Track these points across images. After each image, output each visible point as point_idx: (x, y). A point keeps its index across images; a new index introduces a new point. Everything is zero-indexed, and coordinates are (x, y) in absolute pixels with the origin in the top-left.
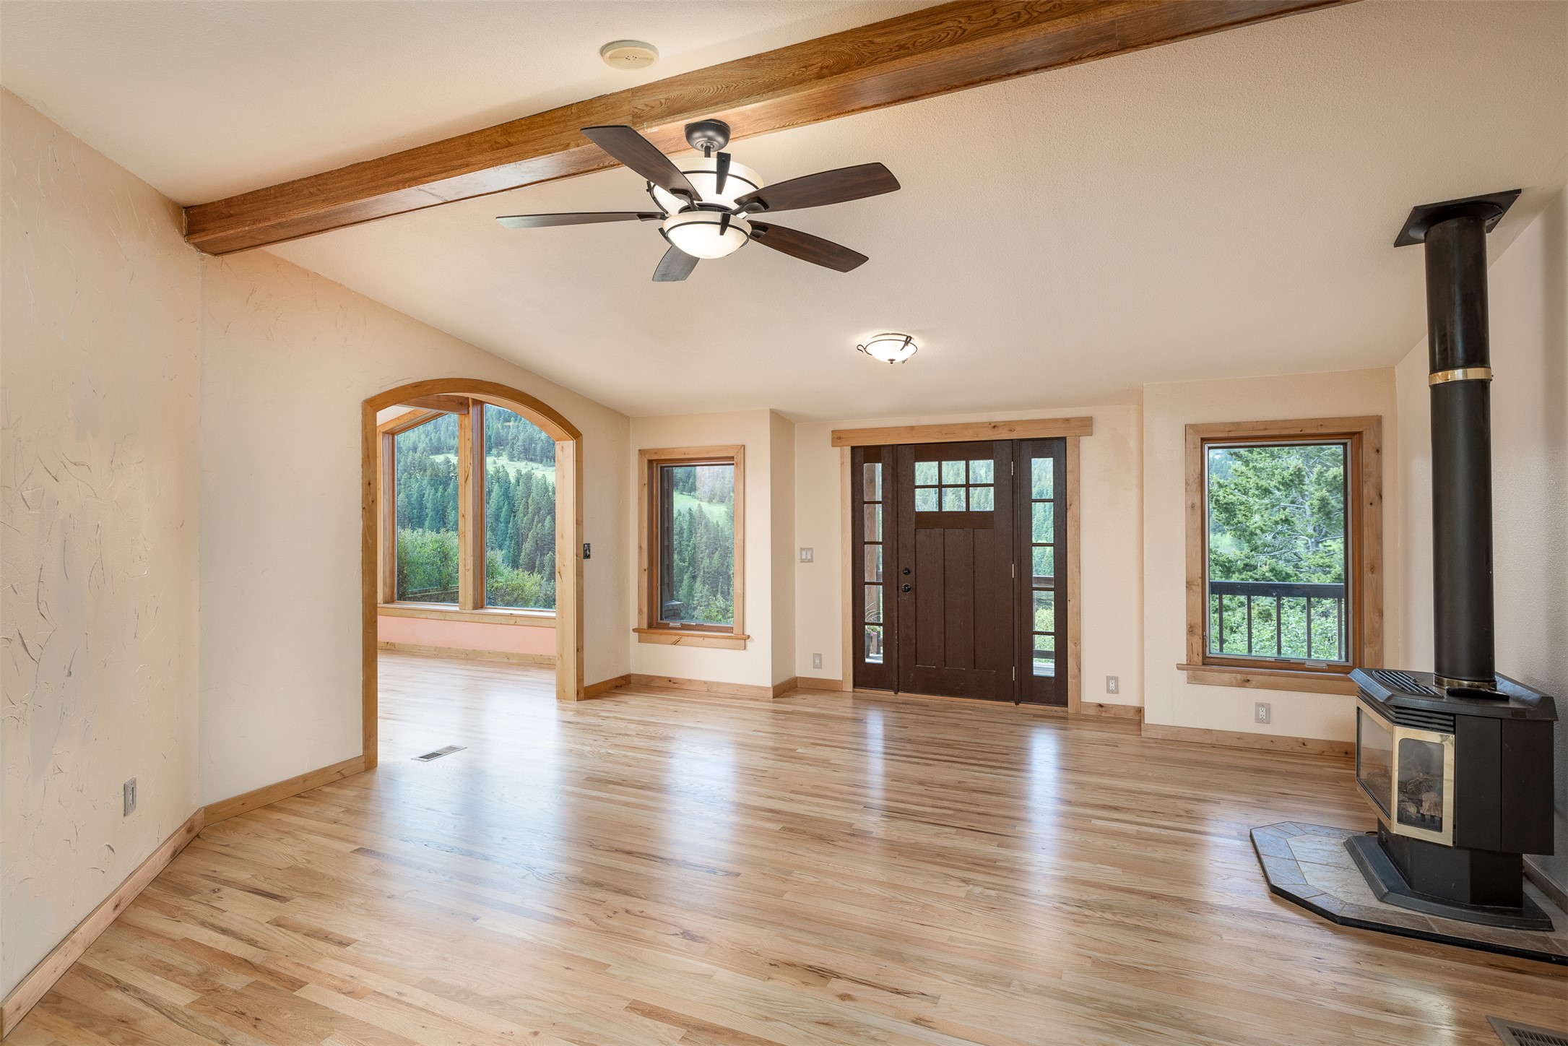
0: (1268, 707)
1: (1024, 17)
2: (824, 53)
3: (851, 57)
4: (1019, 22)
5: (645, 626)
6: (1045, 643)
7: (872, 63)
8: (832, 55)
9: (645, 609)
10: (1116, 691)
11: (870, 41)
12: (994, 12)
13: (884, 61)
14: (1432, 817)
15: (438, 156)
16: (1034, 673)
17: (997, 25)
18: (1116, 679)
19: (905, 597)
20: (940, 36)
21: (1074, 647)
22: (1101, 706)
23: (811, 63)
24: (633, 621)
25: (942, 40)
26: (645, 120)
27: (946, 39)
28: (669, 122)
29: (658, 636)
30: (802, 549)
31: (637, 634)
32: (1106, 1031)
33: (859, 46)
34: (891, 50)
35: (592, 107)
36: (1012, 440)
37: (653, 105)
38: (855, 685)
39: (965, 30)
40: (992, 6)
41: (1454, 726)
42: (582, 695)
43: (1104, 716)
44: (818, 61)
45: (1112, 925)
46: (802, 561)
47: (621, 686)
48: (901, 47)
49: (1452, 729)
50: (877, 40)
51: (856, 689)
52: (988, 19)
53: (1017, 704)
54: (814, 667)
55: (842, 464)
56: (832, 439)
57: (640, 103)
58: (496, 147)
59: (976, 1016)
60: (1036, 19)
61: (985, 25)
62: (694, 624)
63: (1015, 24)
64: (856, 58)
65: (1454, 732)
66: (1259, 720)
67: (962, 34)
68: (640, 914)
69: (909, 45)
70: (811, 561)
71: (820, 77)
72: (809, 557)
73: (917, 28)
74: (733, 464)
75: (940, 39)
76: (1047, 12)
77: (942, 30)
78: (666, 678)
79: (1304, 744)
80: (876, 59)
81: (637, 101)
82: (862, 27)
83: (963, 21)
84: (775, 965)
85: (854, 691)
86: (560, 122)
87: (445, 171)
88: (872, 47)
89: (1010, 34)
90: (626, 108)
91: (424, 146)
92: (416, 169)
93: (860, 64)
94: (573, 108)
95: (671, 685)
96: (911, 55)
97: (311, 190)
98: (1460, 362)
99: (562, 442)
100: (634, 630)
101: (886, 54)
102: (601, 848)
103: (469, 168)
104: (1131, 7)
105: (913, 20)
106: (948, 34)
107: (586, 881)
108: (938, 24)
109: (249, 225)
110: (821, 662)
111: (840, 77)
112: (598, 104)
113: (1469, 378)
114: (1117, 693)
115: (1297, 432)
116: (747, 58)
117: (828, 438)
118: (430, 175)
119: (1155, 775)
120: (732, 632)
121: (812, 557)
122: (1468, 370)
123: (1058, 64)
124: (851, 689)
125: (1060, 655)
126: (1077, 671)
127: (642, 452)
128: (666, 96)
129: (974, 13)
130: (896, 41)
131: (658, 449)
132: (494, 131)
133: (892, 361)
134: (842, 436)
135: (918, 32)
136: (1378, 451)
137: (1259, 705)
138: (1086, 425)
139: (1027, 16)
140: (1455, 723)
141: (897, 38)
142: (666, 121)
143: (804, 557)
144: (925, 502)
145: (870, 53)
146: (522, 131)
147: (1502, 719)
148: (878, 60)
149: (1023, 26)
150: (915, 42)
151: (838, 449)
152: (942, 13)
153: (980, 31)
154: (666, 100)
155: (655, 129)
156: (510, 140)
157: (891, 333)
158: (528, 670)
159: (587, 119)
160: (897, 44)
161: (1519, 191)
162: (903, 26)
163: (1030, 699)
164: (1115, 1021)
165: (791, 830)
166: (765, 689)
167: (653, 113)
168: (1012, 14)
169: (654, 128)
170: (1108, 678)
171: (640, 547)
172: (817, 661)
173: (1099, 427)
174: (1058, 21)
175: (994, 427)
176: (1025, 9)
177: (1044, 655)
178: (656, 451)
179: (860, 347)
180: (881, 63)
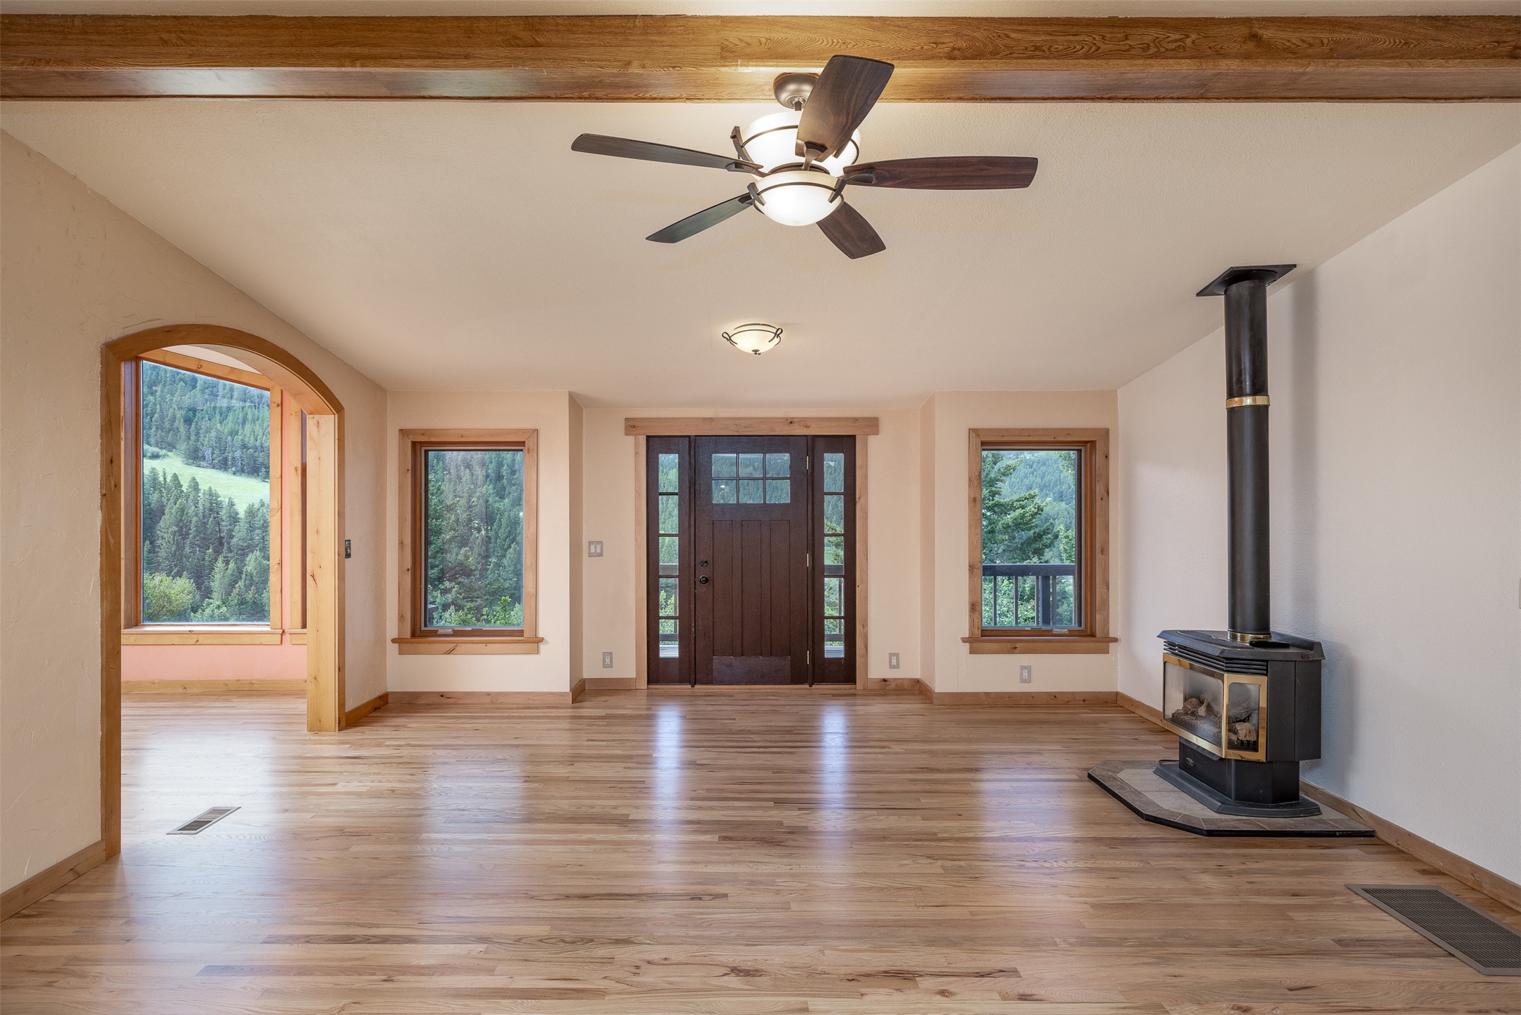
0: (1029, 668)
1: (1153, 50)
2: (957, 34)
3: (985, 45)
4: (1149, 53)
5: (408, 635)
6: (833, 627)
7: (1006, 57)
8: (965, 38)
9: (408, 616)
10: (897, 666)
11: (1005, 34)
12: (1126, 38)
13: (1018, 58)
14: (1248, 741)
15: (416, 35)
16: (826, 656)
17: (1128, 50)
18: (897, 655)
19: (702, 589)
20: (1075, 47)
21: (861, 628)
22: (885, 680)
23: (942, 41)
24: (392, 630)
25: (1077, 51)
26: (739, 57)
27: (1081, 52)
28: (771, 66)
29: (427, 645)
30: (590, 543)
31: (397, 645)
32: (1157, 964)
33: (994, 37)
34: (1026, 48)
35: (665, 26)
36: (807, 436)
37: (749, 41)
38: (649, 683)
39: (1099, 48)
40: (1124, 32)
41: (1267, 670)
42: (343, 723)
43: (887, 689)
44: (949, 42)
45: (1072, 871)
46: (591, 555)
47: (379, 708)
48: (1037, 48)
49: (1265, 672)
50: (1013, 35)
51: (650, 686)
52: (1121, 43)
53: (810, 686)
54: (604, 667)
55: (637, 453)
56: (626, 427)
57: (733, 36)
58: (513, 42)
59: (1062, 979)
60: (1162, 54)
61: (1118, 47)
62: (470, 629)
63: (1144, 54)
64: (990, 48)
65: (1266, 675)
66: (1023, 681)
67: (1097, 50)
68: (665, 962)
69: (1045, 48)
70: (601, 555)
71: (951, 57)
72: (599, 551)
73: (1052, 33)
74: (522, 450)
75: (1074, 50)
76: (1172, 50)
77: (1078, 42)
78: (437, 692)
79: (1055, 697)
80: (1011, 54)
81: (728, 32)
82: (998, 18)
83: (1097, 38)
84: (853, 980)
85: (648, 689)
86: (617, 34)
87: (428, 58)
88: (1007, 41)
89: (1141, 62)
90: (713, 36)
91: (390, 17)
92: (375, 45)
93: (994, 54)
94: (637, 21)
95: (443, 700)
96: (1047, 58)
97: (165, 36)
98: (1248, 390)
99: (317, 417)
100: (394, 641)
101: (1021, 52)
102: (545, 898)
103: (471, 61)
104: (1243, 65)
105: (1050, 25)
106: (1083, 47)
107: (567, 940)
108: (1074, 35)
109: (22, 64)
110: (611, 661)
111: (974, 63)
112: (674, 24)
113: (1257, 404)
114: (898, 667)
115: (1051, 439)
116: (869, 17)
117: (621, 426)
118: (401, 57)
119: (976, 737)
120: (523, 636)
121: (602, 550)
122: (1257, 397)
123: (1144, 99)
124: (645, 686)
125: (850, 638)
126: (864, 650)
127: (403, 433)
128: (767, 36)
129: (1107, 33)
130: (1032, 41)
131: (426, 430)
132: (512, 22)
133: (756, 351)
134: (636, 424)
135: (1054, 38)
136: (1106, 456)
137: (1023, 668)
138: (872, 425)
139: (1155, 50)
140: (1267, 667)
141: (1033, 38)
142: (766, 64)
143: (593, 551)
144: (722, 493)
145: (1005, 46)
146: (559, 32)
147: (1295, 661)
148: (1013, 56)
149: (1151, 58)
150: (1051, 46)
151: (631, 439)
152: (1078, 25)
153: (1112, 52)
154: (767, 39)
155: (749, 70)
156: (538, 39)
157: (761, 323)
158: (228, 701)
159: (657, 38)
160: (1032, 44)
161: (1295, 266)
162: (1040, 28)
163: (823, 680)
164: (1154, 952)
165: (730, 839)
166: (562, 694)
167: (748, 50)
168: (1142, 44)
169: (749, 68)
170: (891, 655)
171: (401, 543)
172: (608, 660)
173: (884, 426)
174: (1183, 61)
175: (791, 423)
176: (1153, 42)
177: (834, 638)
178: (424, 432)
179: (725, 335)
180: (1015, 58)
